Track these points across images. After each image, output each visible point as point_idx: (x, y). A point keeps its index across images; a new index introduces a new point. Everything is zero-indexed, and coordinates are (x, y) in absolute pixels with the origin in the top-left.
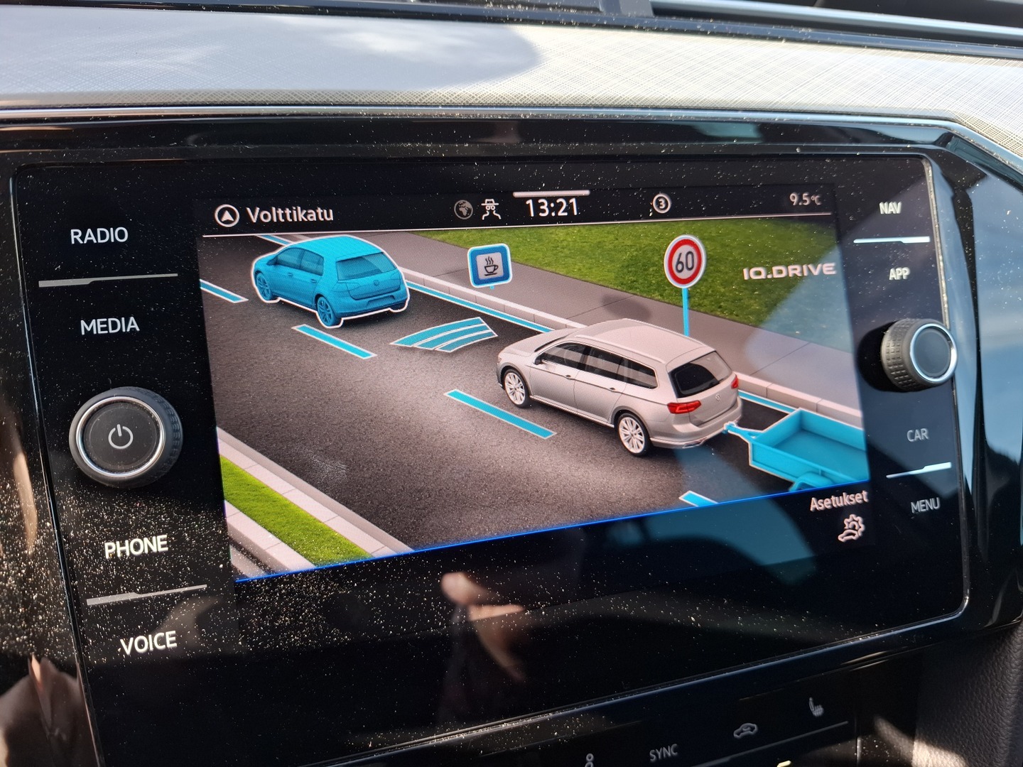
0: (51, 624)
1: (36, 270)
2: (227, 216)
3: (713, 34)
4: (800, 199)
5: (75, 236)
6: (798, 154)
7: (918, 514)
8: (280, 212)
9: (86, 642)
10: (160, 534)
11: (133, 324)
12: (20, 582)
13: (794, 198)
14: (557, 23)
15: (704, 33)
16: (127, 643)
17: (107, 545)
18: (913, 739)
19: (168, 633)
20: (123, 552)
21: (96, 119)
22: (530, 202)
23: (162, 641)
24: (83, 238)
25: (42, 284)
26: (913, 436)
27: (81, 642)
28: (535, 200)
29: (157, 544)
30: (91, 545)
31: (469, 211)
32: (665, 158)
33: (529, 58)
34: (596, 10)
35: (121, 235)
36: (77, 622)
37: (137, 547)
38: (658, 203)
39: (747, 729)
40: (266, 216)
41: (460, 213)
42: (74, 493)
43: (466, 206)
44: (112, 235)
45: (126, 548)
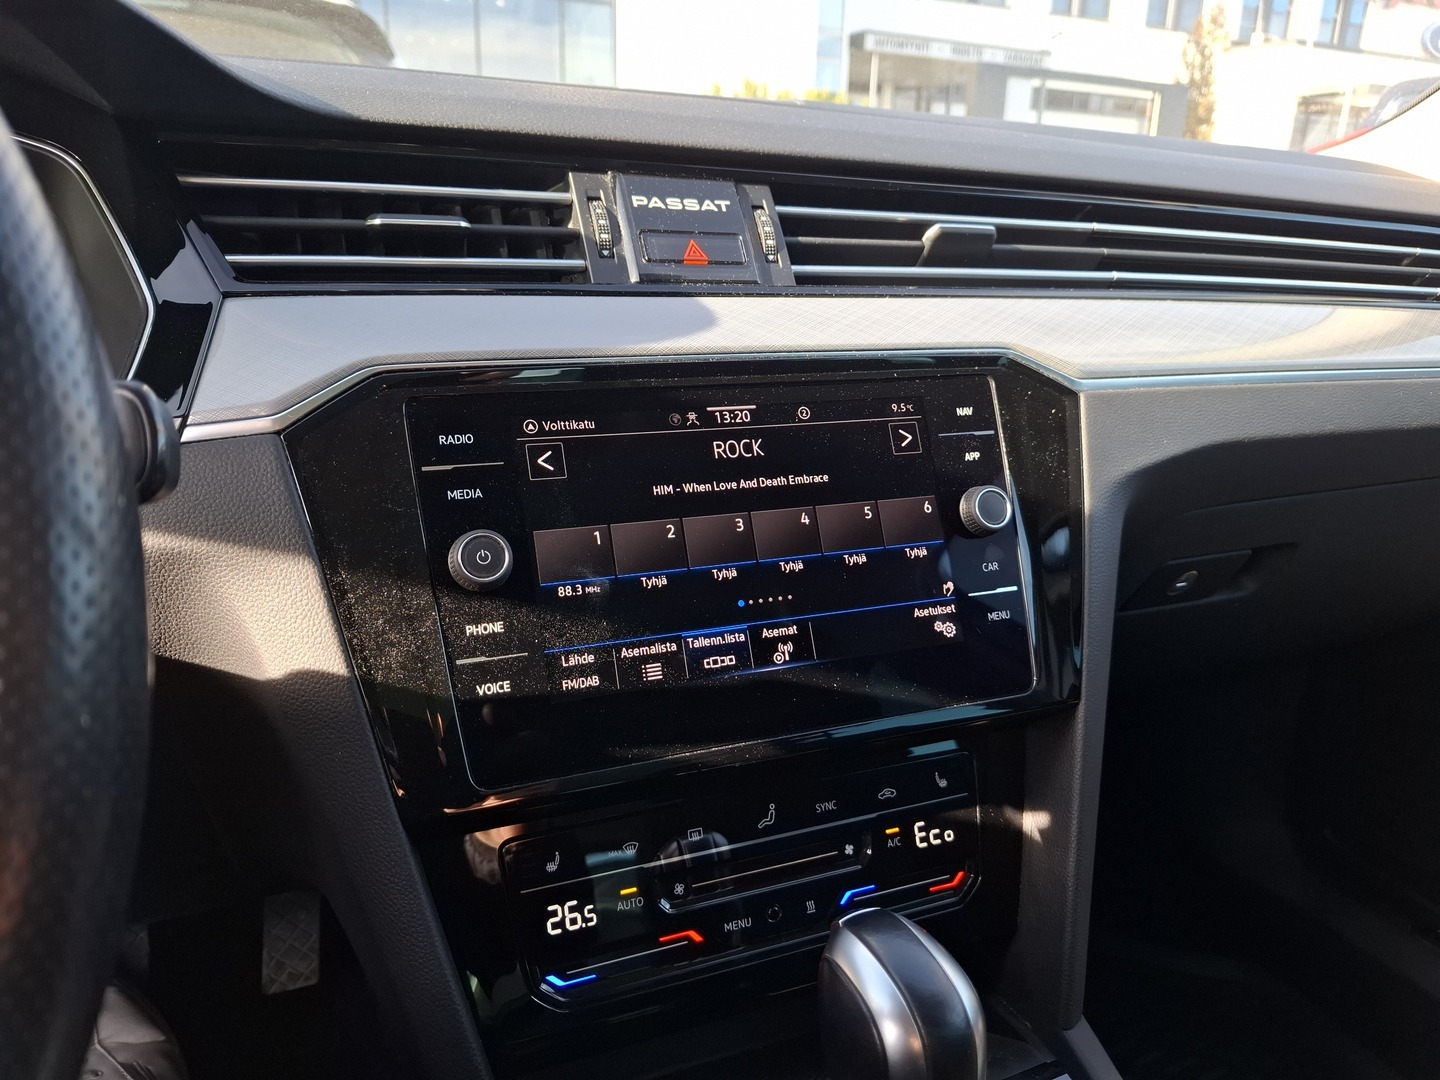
0: (437, 674)
1: (421, 461)
2: (531, 427)
3: (837, 296)
4: (899, 407)
5: (442, 439)
6: (895, 378)
7: (993, 621)
8: (562, 423)
9: (457, 686)
10: (499, 621)
11: (479, 493)
12: (418, 648)
13: (894, 407)
14: (730, 295)
15: (831, 296)
16: (480, 688)
17: (467, 627)
18: (1023, 812)
19: (505, 682)
20: (478, 632)
21: (453, 368)
22: (717, 414)
23: (502, 687)
24: (446, 441)
25: (424, 469)
26: (987, 567)
27: (454, 686)
28: (721, 412)
29: (498, 627)
30: (458, 627)
31: (679, 420)
32: (805, 383)
33: (708, 321)
34: (756, 283)
35: (469, 439)
36: (452, 674)
37: (485, 629)
38: (802, 413)
39: (888, 793)
40: (554, 427)
41: (673, 422)
42: (448, 595)
43: (676, 417)
44: (464, 439)
45: (479, 629)
